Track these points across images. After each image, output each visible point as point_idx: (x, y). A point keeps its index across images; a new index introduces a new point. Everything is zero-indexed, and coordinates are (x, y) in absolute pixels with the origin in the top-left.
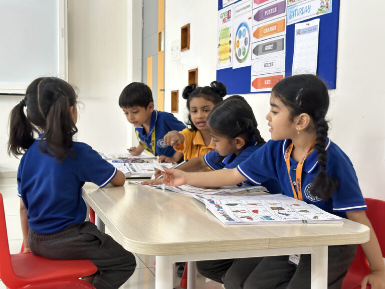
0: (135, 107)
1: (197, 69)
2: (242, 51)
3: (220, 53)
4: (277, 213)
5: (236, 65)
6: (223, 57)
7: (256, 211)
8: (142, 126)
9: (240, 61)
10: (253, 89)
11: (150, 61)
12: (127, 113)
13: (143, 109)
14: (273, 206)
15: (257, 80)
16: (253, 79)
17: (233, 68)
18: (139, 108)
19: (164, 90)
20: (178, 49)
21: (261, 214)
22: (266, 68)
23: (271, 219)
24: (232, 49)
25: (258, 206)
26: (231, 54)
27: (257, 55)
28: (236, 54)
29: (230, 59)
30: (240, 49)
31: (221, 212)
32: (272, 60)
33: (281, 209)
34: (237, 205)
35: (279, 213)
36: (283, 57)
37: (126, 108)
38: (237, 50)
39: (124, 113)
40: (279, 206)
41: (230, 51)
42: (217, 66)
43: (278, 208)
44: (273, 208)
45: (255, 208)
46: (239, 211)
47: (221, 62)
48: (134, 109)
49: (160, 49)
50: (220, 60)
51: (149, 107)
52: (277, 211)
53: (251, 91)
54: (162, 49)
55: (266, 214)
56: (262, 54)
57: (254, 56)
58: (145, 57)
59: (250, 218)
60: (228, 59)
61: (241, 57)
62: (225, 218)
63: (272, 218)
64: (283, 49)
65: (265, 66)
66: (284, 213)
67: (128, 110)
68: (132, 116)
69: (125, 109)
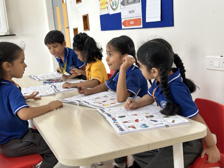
0: (55, 44)
1: (88, 15)
2: (114, 3)
3: (101, 5)
4: (150, 120)
5: (112, 12)
6: (103, 7)
7: (137, 121)
8: (59, 57)
9: (114, 9)
10: (123, 27)
11: (58, 9)
12: (50, 48)
13: (60, 45)
14: (147, 115)
15: (125, 21)
16: (123, 21)
17: (110, 14)
18: (58, 44)
19: (69, 28)
20: (74, 2)
21: (140, 123)
22: (130, 14)
23: (147, 127)
24: (108, 2)
25: (138, 116)
26: (108, 5)
27: (124, 6)
28: (111, 5)
29: (108, 8)
30: (113, 2)
31: (115, 124)
32: (134, 9)
33: (152, 116)
34: (125, 116)
35: (151, 120)
36: (140, 7)
37: (50, 45)
38: (111, 2)
39: (48, 48)
40: (151, 114)
41: (107, 3)
42: (100, 13)
43: (150, 116)
44: (147, 117)
45: (136, 118)
46: (127, 122)
47: (102, 10)
48: (55, 45)
49: (63, 2)
50: (101, 9)
51: (63, 44)
52: (149, 119)
53: (122, 28)
54: (65, 2)
55: (143, 122)
56: (127, 5)
57: (122, 6)
58: (54, 7)
59: (134, 127)
60: (106, 8)
61: (114, 7)
62: (119, 129)
63: (147, 125)
64: (140, 2)
65: (129, 13)
66: (154, 120)
67: (51, 46)
68: (54, 49)
69: (48, 45)
